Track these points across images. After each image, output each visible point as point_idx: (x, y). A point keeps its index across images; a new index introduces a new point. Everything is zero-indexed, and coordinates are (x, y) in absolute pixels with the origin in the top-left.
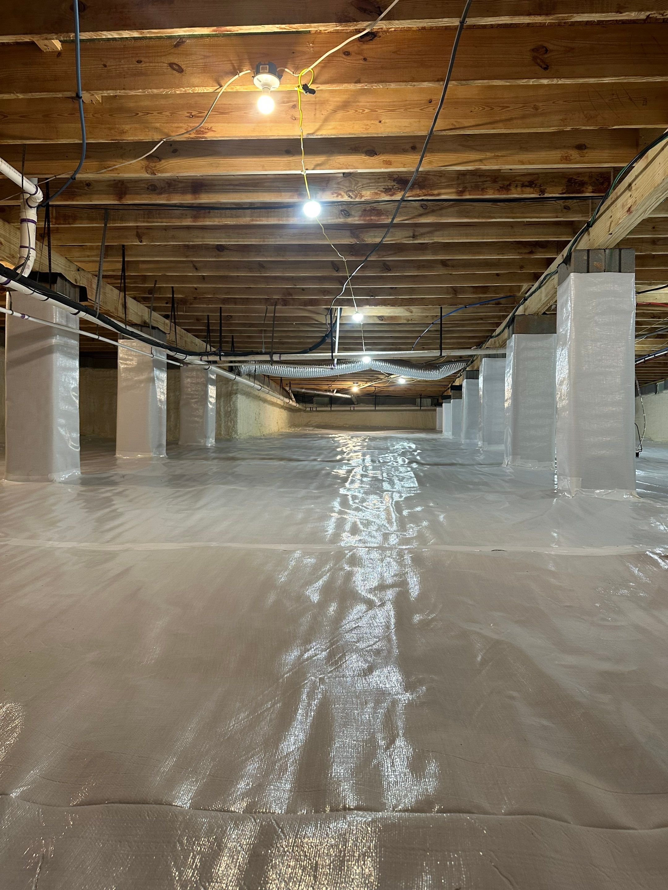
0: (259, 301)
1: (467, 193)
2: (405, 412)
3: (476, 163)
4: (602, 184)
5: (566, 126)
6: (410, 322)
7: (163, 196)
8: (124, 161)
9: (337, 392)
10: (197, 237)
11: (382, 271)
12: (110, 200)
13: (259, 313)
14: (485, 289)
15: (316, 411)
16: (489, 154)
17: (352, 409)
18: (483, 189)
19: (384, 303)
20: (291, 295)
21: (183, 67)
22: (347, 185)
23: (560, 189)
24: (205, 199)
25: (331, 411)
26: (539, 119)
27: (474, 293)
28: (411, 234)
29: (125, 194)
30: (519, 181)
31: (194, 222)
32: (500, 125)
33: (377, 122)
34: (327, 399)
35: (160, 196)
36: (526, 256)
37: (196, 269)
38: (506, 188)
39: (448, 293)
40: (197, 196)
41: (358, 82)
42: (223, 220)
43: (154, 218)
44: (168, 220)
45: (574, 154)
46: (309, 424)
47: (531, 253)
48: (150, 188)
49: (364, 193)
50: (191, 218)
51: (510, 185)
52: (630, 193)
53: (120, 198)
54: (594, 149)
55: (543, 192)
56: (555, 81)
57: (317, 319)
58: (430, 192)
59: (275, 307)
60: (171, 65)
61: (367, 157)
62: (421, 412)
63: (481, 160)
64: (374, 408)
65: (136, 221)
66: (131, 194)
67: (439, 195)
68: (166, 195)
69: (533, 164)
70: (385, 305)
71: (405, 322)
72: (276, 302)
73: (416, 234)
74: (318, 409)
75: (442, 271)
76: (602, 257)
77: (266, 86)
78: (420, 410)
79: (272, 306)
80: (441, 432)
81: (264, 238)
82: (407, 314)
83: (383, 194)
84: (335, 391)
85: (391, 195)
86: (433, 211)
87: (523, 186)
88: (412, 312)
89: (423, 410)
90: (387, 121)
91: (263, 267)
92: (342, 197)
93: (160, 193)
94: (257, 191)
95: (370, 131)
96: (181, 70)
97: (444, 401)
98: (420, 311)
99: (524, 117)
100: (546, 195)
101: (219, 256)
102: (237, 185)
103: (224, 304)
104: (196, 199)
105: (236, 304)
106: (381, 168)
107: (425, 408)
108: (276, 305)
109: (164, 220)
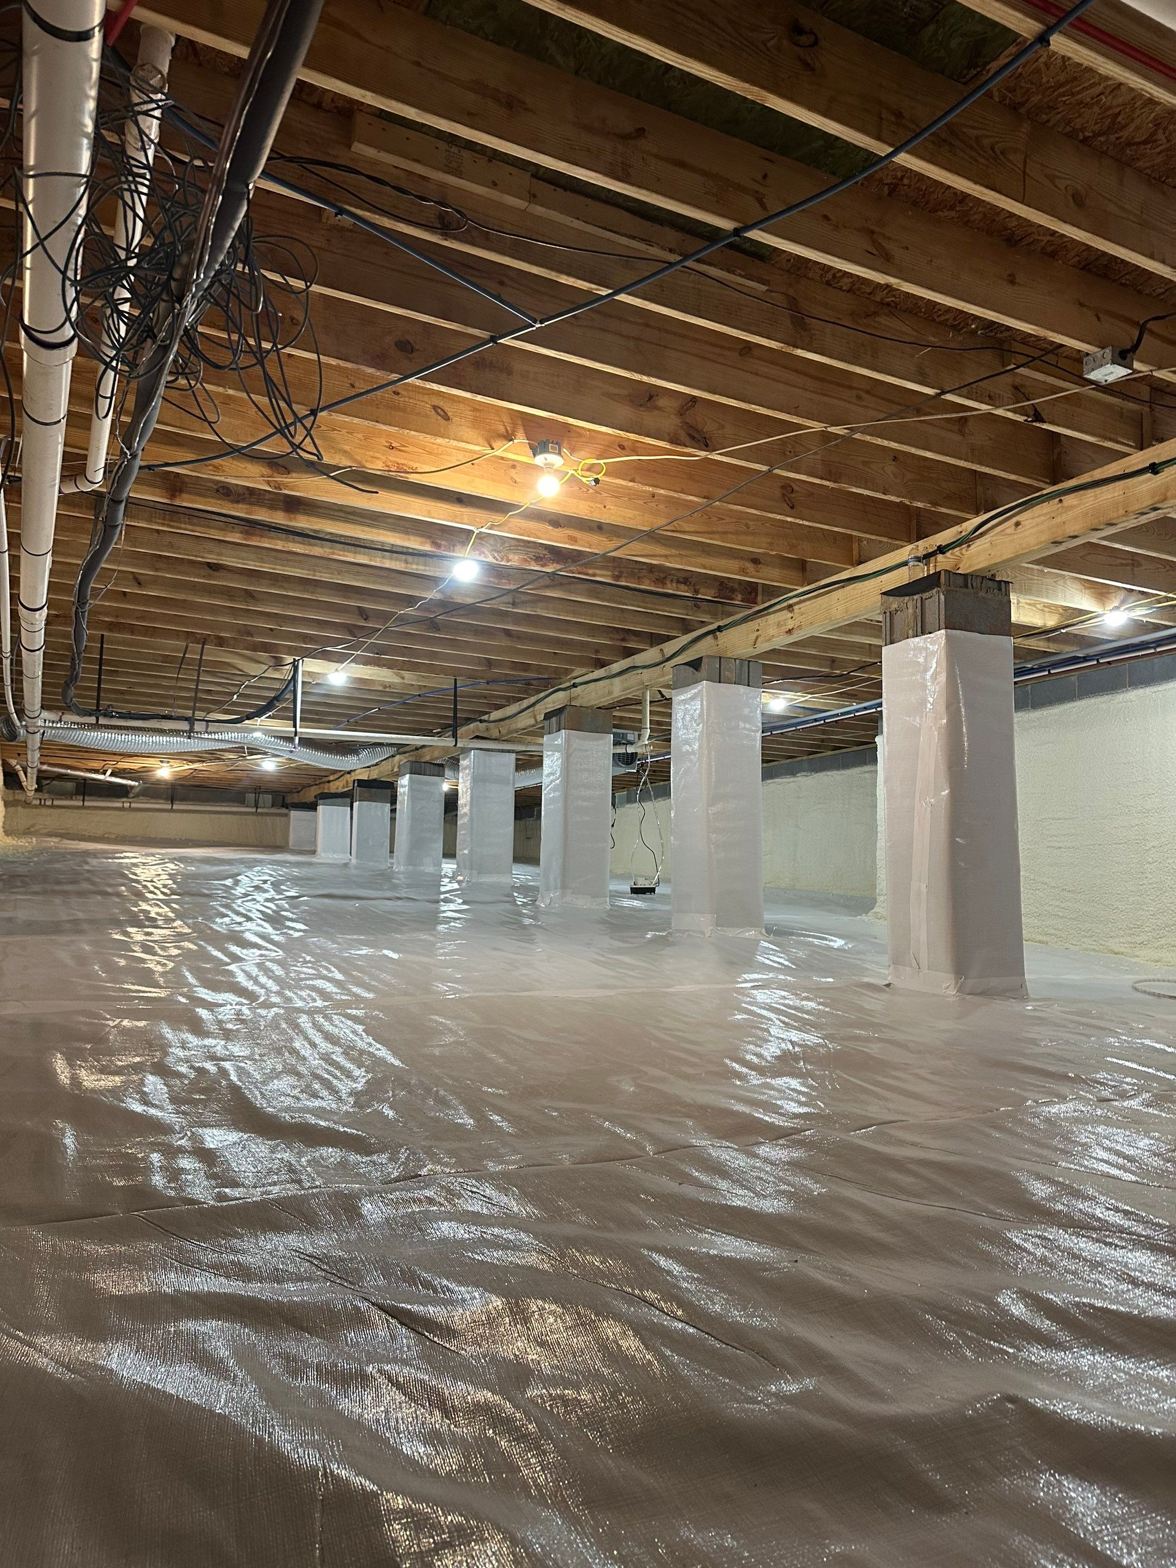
0: (177, 635)
2: (224, 816)
3: (662, 559)
4: (750, 593)
6: (387, 690)
7: (240, 506)
9: (111, 775)
10: (210, 552)
12: (154, 495)
15: (52, 806)
16: (673, 552)
17: (127, 805)
18: (639, 578)
21: (449, 414)
22: (492, 542)
23: (713, 592)
24: (302, 522)
25: (83, 807)
26: (751, 538)
29: (181, 491)
30: (674, 575)
31: (245, 539)
33: (602, 506)
35: (235, 505)
36: (618, 643)
37: (139, 583)
38: (661, 581)
39: (479, 664)
40: (293, 516)
43: (180, 522)
44: (202, 529)
45: (750, 568)
46: (32, 829)
48: (221, 490)
49: (511, 556)
51: (665, 578)
52: (791, 615)
53: (173, 496)
54: (771, 569)
55: (697, 592)
58: (585, 570)
59: (203, 648)
60: (435, 408)
61: (550, 528)
62: (254, 818)
64: (169, 807)
66: (189, 493)
67: (594, 575)
68: (245, 507)
71: (380, 688)
72: (205, 639)
73: (517, 600)
74: (56, 803)
75: (506, 642)
76: (733, 668)
79: (198, 643)
82: (397, 680)
83: (533, 563)
84: (109, 772)
85: (543, 566)
86: (561, 584)
87: (678, 582)
88: (403, 678)
90: (615, 509)
91: (253, 597)
93: (238, 502)
95: (594, 514)
96: (446, 418)
97: (320, 802)
98: (415, 677)
99: (737, 533)
100: (699, 596)
101: (210, 577)
104: (290, 520)
108: (204, 644)
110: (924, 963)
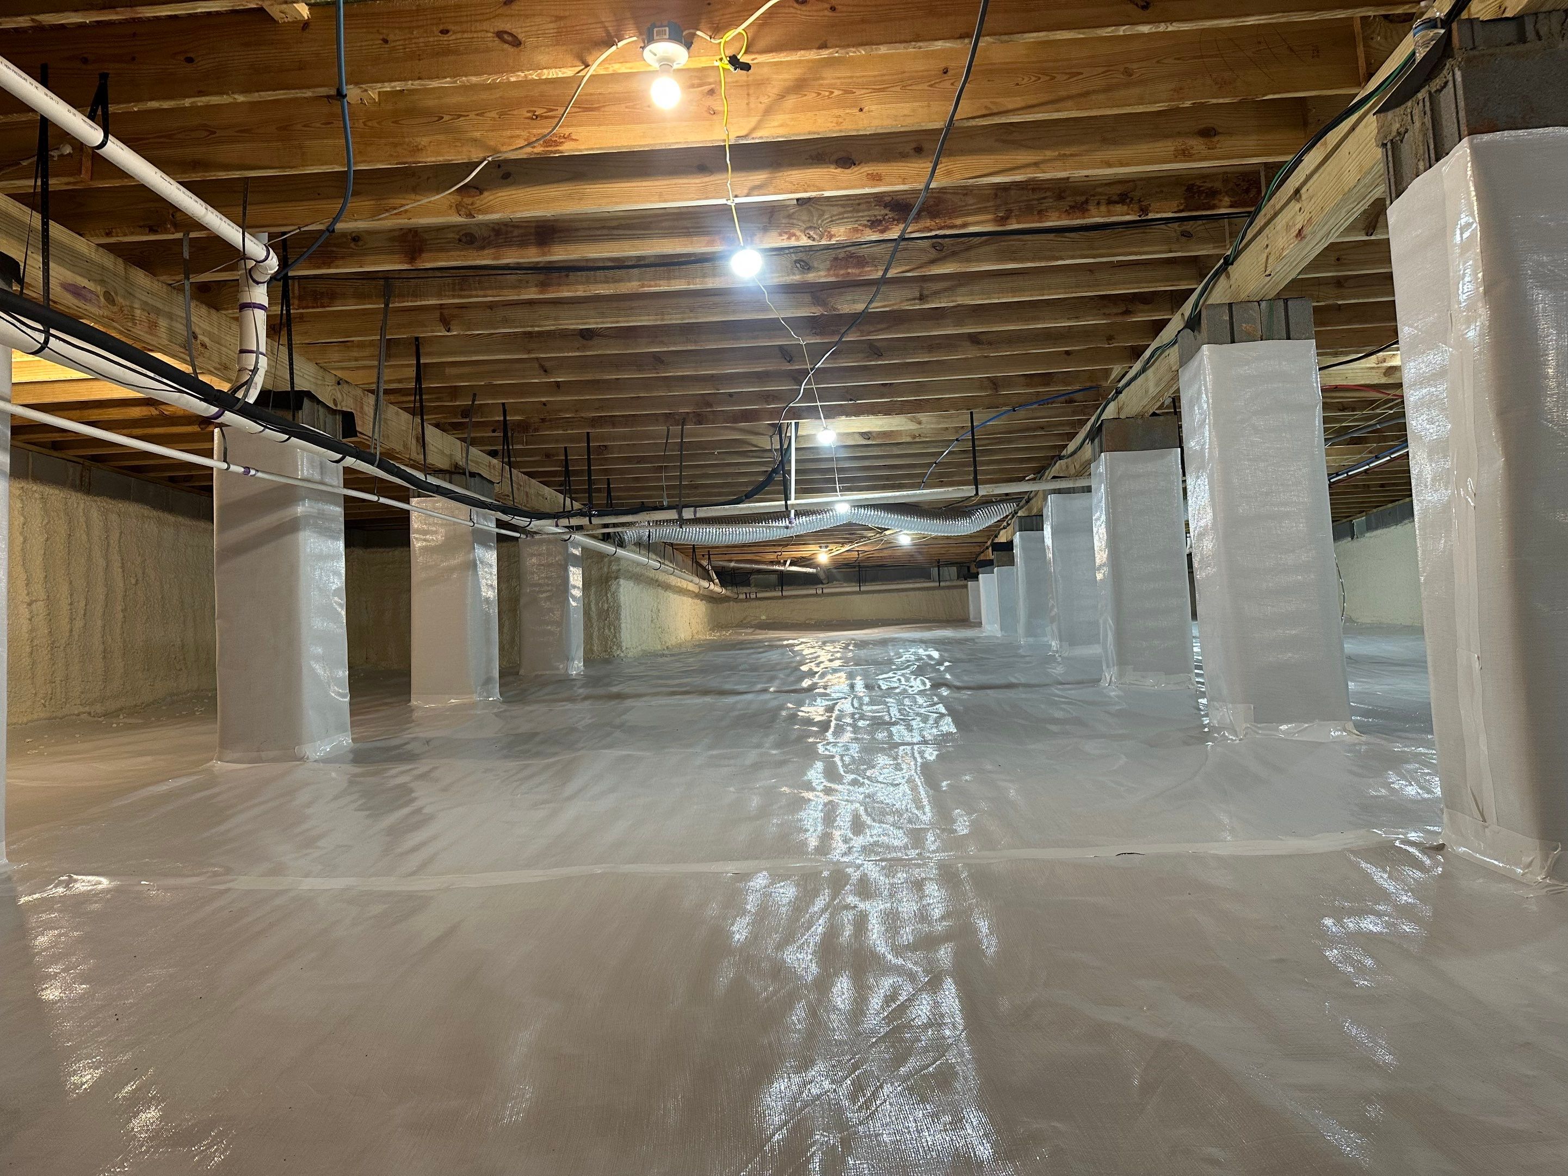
0: (654, 418)
1: (1014, 220)
2: (912, 593)
3: (1028, 170)
4: (1247, 191)
5: (1183, 99)
6: (917, 440)
7: (486, 252)
8: (418, 197)
9: (791, 564)
10: (547, 318)
11: (868, 358)
12: (395, 263)
13: (654, 439)
14: (1046, 379)
15: (757, 598)
16: (1049, 154)
17: (819, 592)
18: (1040, 212)
19: (873, 410)
20: (711, 406)
21: (520, 37)
22: (805, 218)
23: (1174, 204)
24: (560, 254)
25: (783, 597)
26: (1136, 91)
27: (1028, 385)
28: (917, 294)
29: (421, 251)
30: (1101, 194)
31: (541, 293)
32: (1070, 103)
33: (856, 110)
34: (774, 578)
35: (480, 253)
36: (1119, 319)
37: (545, 371)
38: (1081, 208)
39: (982, 388)
40: (546, 249)
41: (823, 46)
42: (592, 287)
43: (471, 290)
44: (495, 292)
45: (1197, 144)
46: (745, 622)
47: (1127, 312)
48: (464, 239)
49: (834, 230)
50: (536, 286)
51: (1086, 202)
52: (1298, 206)
53: (412, 260)
54: (1230, 134)
55: (1144, 210)
56: (1162, 28)
57: (755, 442)
58: (949, 222)
59: (682, 428)
60: (500, 35)
61: (839, 170)
62: (942, 592)
63: (1036, 164)
64: (858, 589)
65: (439, 295)
66: (431, 251)
67: (964, 225)
68: (493, 251)
69: (1127, 165)
70: (873, 414)
71: (909, 439)
72: (684, 419)
73: (926, 292)
74: (759, 595)
75: (972, 353)
76: (1257, 316)
77: (666, 63)
78: (939, 587)
79: (678, 425)
80: (979, 624)
81: (663, 314)
82: (912, 426)
83: (868, 231)
84: (788, 563)
85: (882, 232)
86: (954, 254)
87: (1110, 202)
88: (920, 423)
89: (944, 588)
90: (873, 107)
91: (662, 362)
92: (798, 239)
93: (483, 248)
94: (650, 237)
95: (843, 127)
96: (516, 43)
97: (980, 570)
98: (934, 420)
99: (1108, 89)
100: (1151, 216)
101: (584, 348)
102: (614, 228)
103: (593, 426)
104: (544, 254)
105: (614, 426)
106: (863, 187)
107: (948, 584)
108: (683, 424)
109: (490, 292)
110: (1491, 814)
